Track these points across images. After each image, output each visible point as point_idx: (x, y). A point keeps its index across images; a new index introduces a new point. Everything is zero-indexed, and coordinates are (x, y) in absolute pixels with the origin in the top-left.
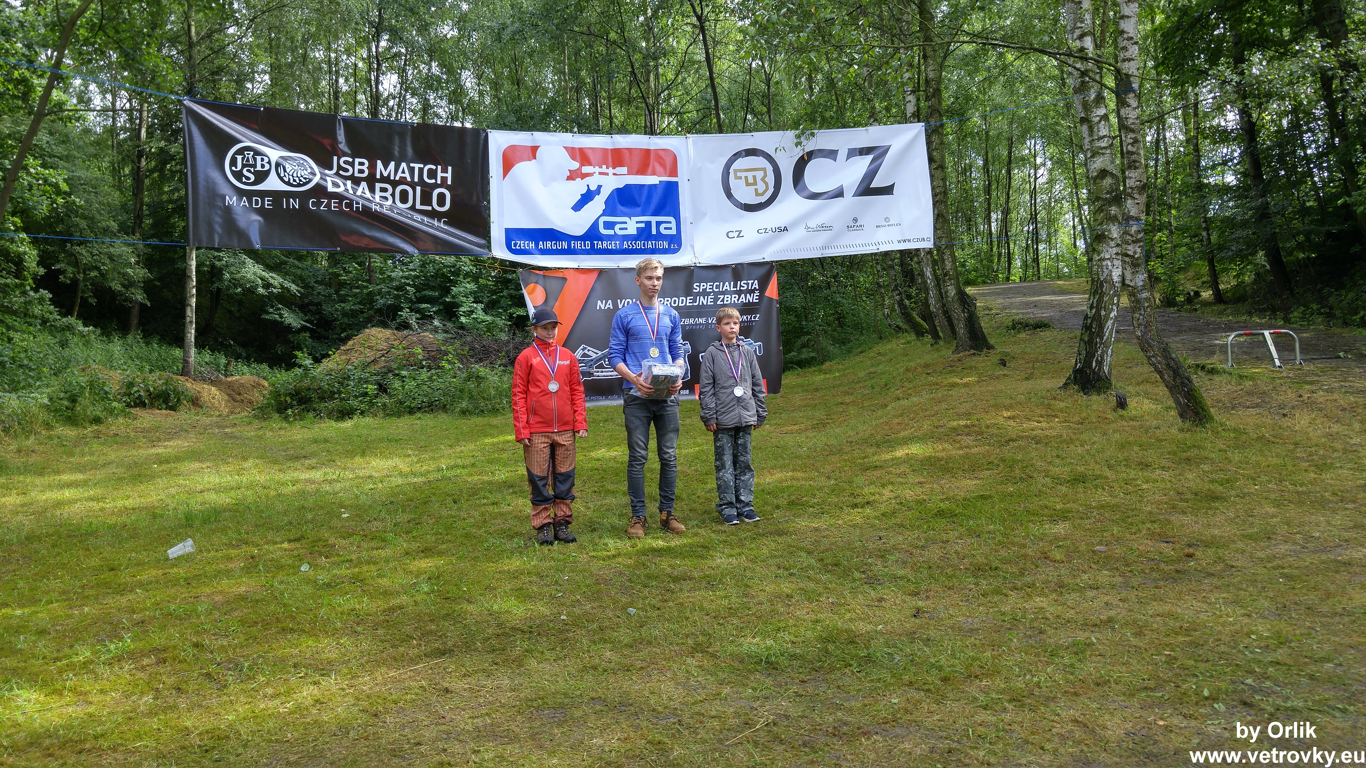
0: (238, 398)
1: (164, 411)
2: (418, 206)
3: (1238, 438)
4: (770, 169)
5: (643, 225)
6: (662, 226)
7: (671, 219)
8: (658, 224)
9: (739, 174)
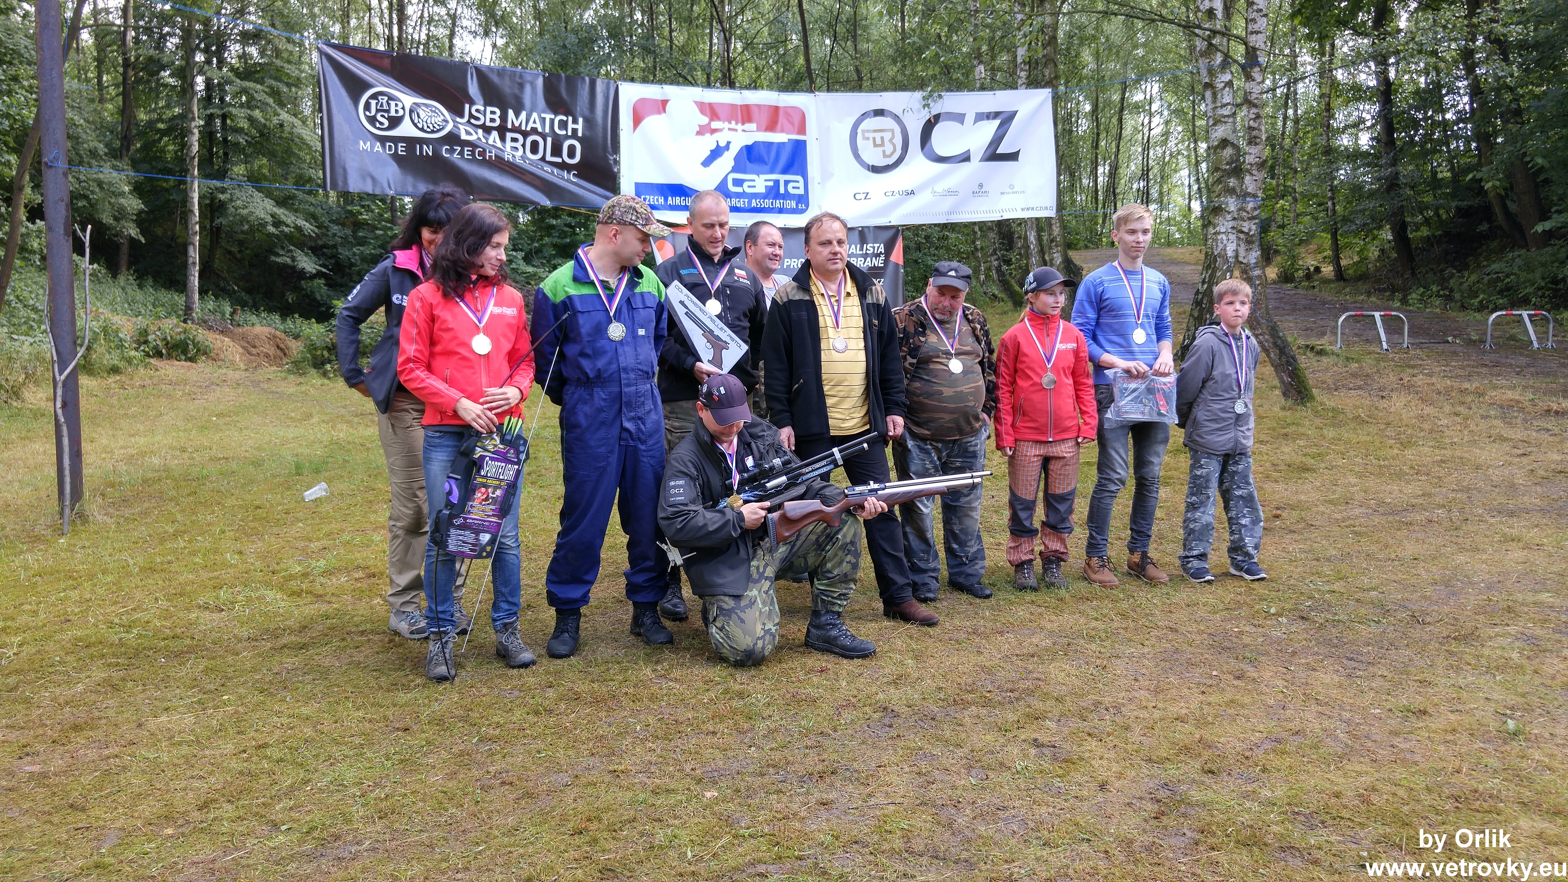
0: (254, 351)
1: (183, 363)
2: (549, 158)
3: (1335, 417)
4: (898, 130)
5: (771, 184)
6: (790, 186)
7: (799, 178)
8: (787, 183)
9: (867, 135)
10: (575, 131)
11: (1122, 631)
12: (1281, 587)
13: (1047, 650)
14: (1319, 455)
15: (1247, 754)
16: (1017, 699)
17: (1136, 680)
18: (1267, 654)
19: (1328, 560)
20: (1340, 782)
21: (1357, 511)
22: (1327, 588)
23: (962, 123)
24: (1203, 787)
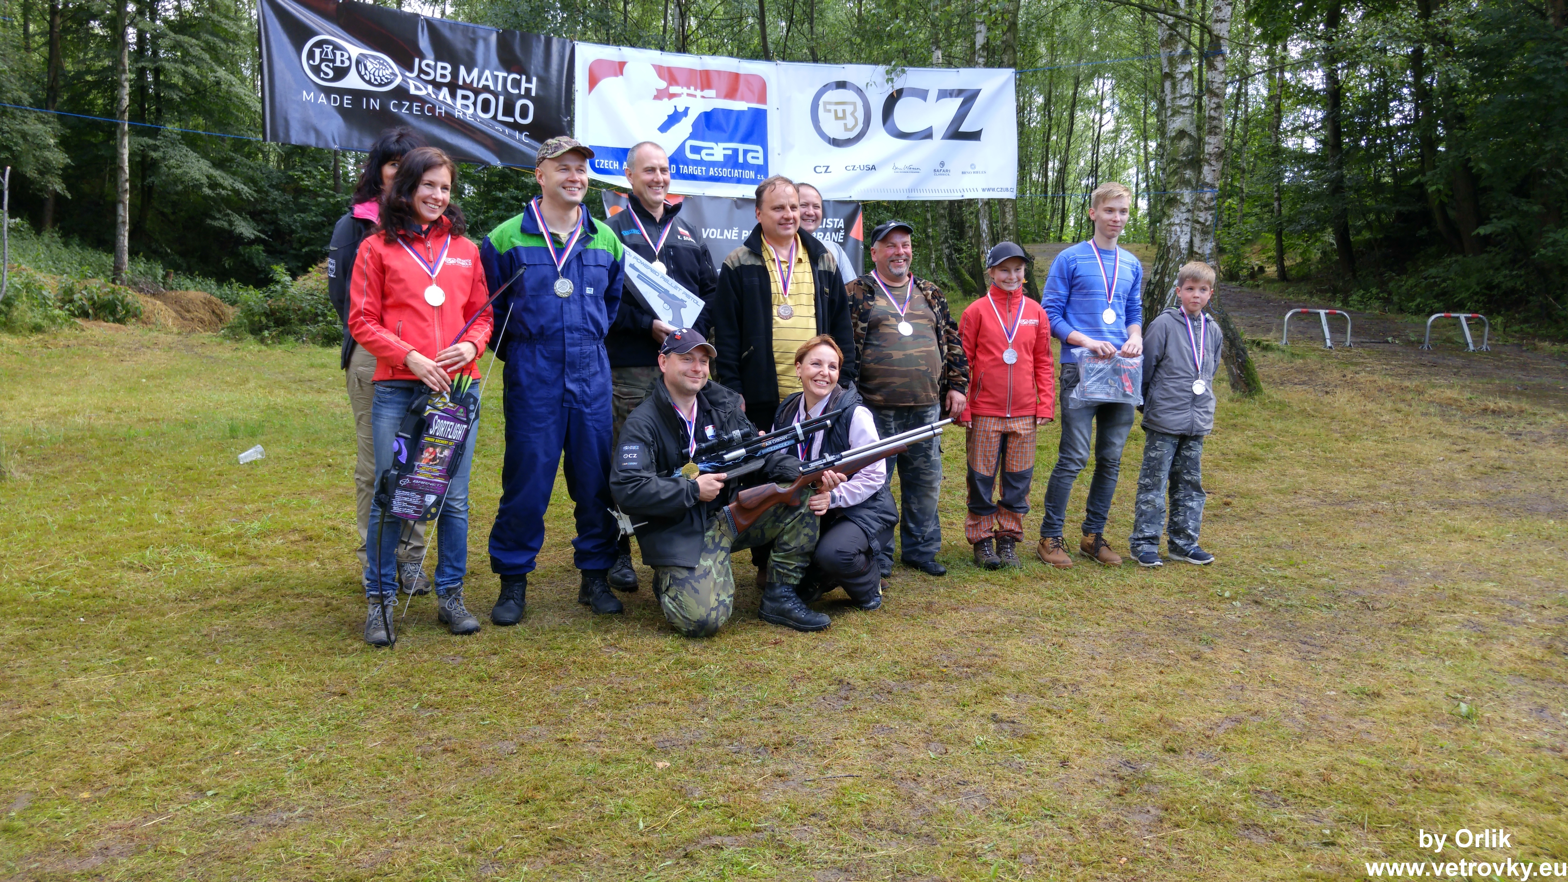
0: (188, 316)
1: (111, 324)
2: (500, 117)
3: (1282, 410)
4: (860, 104)
5: (730, 152)
6: (750, 155)
7: (759, 148)
8: (746, 152)
9: (828, 107)
10: (528, 90)
11: (1077, 611)
12: (1234, 572)
13: (1003, 628)
14: (1268, 446)
15: (1208, 733)
16: (974, 675)
17: (1093, 658)
18: (1222, 636)
19: (1279, 547)
20: (1300, 762)
21: (1306, 501)
22: (1279, 574)
23: (925, 99)
24: (1165, 765)
